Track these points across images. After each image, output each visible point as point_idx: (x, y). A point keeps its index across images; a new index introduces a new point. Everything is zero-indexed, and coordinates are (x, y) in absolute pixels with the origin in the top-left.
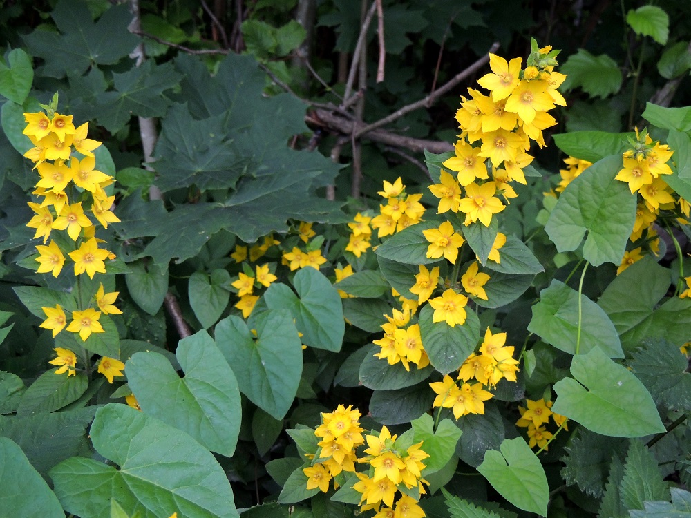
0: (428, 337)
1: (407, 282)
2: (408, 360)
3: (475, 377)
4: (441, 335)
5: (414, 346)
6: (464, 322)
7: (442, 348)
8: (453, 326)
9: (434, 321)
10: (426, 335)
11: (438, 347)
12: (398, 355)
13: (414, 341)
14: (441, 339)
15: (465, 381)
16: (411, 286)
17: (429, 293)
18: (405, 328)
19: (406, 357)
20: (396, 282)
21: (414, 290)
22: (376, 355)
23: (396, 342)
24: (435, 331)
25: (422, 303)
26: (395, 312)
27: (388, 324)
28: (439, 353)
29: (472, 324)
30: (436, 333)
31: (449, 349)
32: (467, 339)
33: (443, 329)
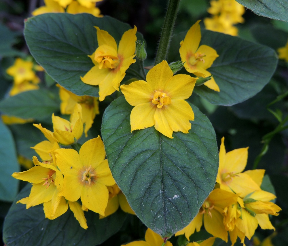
0: (123, 161)
1: (75, 68)
2: (84, 209)
3: (203, 228)
4: (148, 155)
5: (93, 179)
6: (189, 127)
7: (153, 181)
8: (169, 135)
9: (133, 128)
10: (119, 156)
11: (144, 178)
12: (65, 201)
13: (93, 171)
14: (150, 162)
15: (188, 236)
16: (84, 73)
17: (120, 76)
18: (76, 146)
19: (79, 201)
20: (56, 68)
21: (89, 79)
22: (23, 201)
23: (58, 174)
24: (137, 146)
25: (107, 97)
26: (57, 121)
27: (45, 142)
28: (148, 191)
29: (201, 132)
30: (137, 150)
31: (169, 182)
32: (199, 160)
33: (152, 143)
